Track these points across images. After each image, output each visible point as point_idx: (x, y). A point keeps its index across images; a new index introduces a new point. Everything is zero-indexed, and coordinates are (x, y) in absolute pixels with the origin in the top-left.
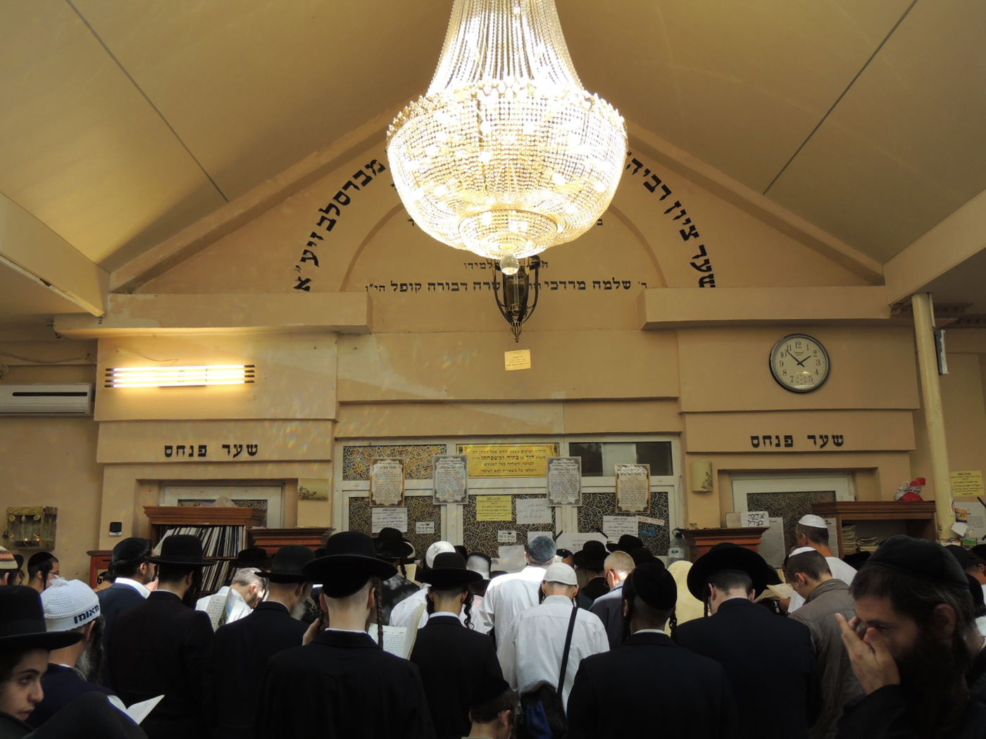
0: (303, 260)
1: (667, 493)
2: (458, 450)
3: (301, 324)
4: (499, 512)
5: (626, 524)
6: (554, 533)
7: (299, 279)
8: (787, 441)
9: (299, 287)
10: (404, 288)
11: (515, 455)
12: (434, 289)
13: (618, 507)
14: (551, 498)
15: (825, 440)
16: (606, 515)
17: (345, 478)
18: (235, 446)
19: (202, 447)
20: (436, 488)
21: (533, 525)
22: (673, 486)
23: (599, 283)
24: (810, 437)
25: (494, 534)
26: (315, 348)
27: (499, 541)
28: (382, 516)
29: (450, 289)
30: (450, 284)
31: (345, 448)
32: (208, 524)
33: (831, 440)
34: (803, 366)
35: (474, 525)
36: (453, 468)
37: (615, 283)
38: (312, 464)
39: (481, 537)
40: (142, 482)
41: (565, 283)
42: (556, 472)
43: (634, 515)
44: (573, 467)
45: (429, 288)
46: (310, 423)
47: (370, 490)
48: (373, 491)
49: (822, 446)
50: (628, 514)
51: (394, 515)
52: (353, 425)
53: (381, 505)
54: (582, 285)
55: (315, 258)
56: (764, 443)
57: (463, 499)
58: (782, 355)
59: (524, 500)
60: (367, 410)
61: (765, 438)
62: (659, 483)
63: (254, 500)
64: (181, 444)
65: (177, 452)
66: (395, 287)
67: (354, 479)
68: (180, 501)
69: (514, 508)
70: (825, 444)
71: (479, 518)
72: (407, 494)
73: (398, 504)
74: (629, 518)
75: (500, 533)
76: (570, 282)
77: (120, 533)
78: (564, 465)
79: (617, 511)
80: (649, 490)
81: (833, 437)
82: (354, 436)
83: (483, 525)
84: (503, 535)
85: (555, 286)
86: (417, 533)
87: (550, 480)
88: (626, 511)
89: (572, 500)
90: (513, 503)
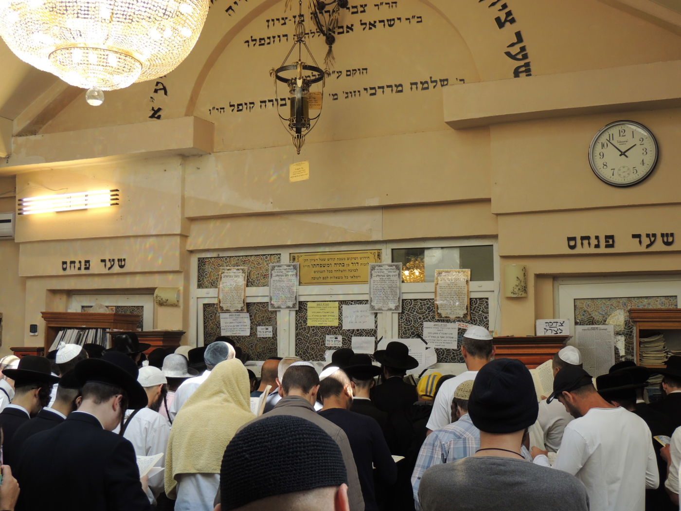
0: (156, 91)
1: (487, 299)
2: (292, 258)
3: (143, 151)
4: (327, 317)
5: (445, 331)
6: (376, 338)
7: (153, 109)
8: (608, 242)
9: (152, 117)
10: (240, 107)
11: (341, 262)
12: (265, 106)
13: (438, 313)
14: (372, 304)
15: (653, 239)
16: (426, 321)
17: (200, 286)
18: (109, 260)
19: (87, 262)
20: (271, 295)
21: (358, 330)
22: (493, 291)
23: (416, 84)
24: (634, 236)
25: (323, 338)
26: (165, 171)
27: (326, 345)
28: (229, 320)
29: (279, 105)
30: (279, 100)
31: (199, 259)
32: (84, 326)
33: (659, 239)
34: (627, 157)
35: (305, 330)
36: (286, 275)
37: (432, 82)
38: (168, 274)
39: (311, 340)
40: (54, 292)
41: (383, 87)
42: (378, 279)
43: (454, 321)
44: (394, 274)
45: (261, 106)
46: (164, 238)
47: (218, 297)
48: (221, 297)
49: (648, 246)
50: (447, 320)
51: (239, 320)
52: (200, 239)
53: (228, 311)
54: (399, 89)
55: (164, 89)
56: (582, 244)
57: (294, 305)
58: (603, 145)
59: (350, 306)
60: (212, 224)
61: (583, 238)
62: (479, 289)
63: (134, 307)
64: (73, 260)
65: (70, 266)
66: (233, 108)
67: (206, 287)
68: (83, 307)
69: (341, 314)
70: (652, 243)
71: (310, 323)
72: (249, 300)
73: (241, 310)
74: (449, 325)
75: (328, 337)
76: (388, 86)
77: (36, 334)
78: (386, 272)
79: (437, 318)
80: (468, 296)
81: (663, 235)
82: (201, 248)
83: (313, 330)
84: (330, 339)
85: (373, 91)
86: (258, 336)
87: (372, 287)
88: (446, 317)
89: (392, 306)
90: (339, 309)
